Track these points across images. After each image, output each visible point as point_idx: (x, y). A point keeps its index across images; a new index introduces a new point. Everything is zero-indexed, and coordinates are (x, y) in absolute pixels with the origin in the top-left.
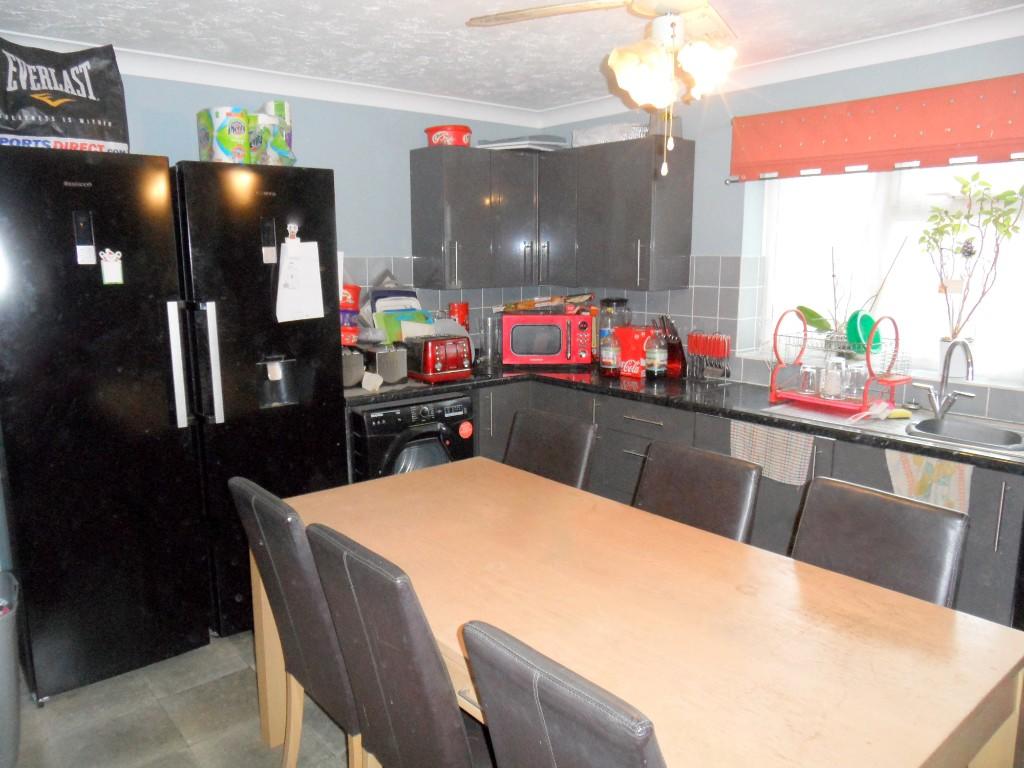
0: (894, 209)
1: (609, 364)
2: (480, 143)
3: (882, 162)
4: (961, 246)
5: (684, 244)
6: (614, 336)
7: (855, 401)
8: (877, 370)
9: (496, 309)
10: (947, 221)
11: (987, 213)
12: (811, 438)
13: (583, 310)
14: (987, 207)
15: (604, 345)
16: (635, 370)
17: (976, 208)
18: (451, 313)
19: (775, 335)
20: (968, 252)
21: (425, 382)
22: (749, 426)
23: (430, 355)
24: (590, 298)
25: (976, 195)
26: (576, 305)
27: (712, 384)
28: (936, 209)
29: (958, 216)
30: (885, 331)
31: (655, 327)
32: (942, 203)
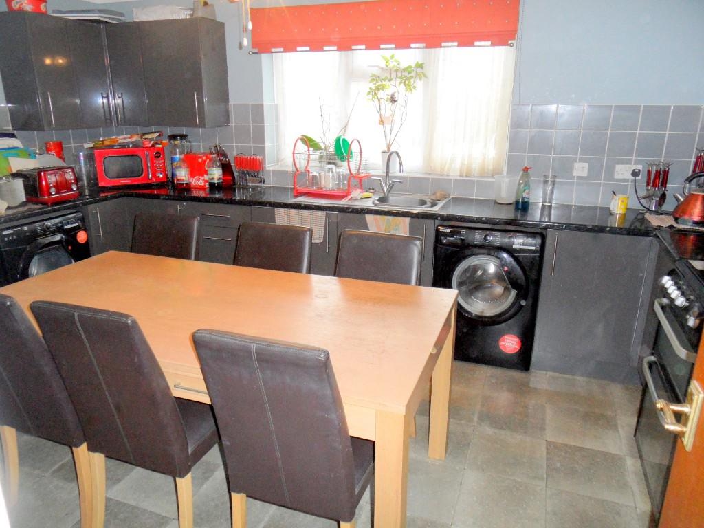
0: (351, 75)
1: (183, 180)
2: (54, 11)
3: (345, 45)
4: (390, 97)
5: (224, 97)
6: (183, 160)
7: (343, 190)
8: (354, 172)
9: (86, 146)
10: (380, 83)
11: (400, 78)
12: (324, 213)
13: (157, 144)
14: (399, 75)
15: (177, 168)
16: (201, 183)
17: (394, 75)
18: (48, 150)
19: (294, 154)
20: (393, 100)
21: (43, 204)
22: (286, 210)
23: (44, 183)
24: (160, 135)
25: (393, 67)
26: (150, 140)
27: (254, 189)
28: (374, 75)
29: (385, 80)
30: (355, 148)
31: (211, 153)
32: (376, 71)
